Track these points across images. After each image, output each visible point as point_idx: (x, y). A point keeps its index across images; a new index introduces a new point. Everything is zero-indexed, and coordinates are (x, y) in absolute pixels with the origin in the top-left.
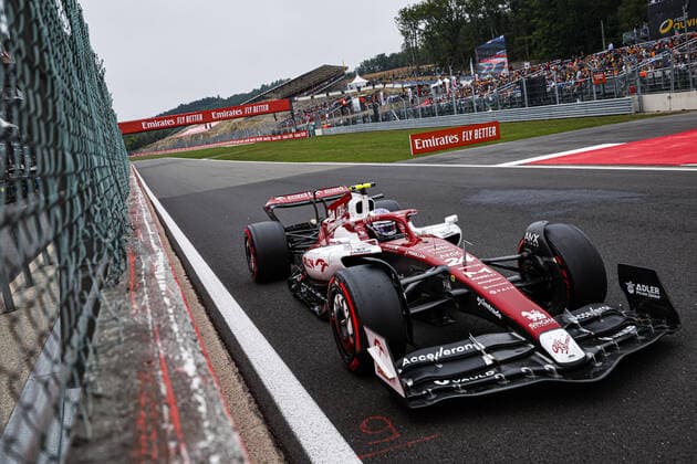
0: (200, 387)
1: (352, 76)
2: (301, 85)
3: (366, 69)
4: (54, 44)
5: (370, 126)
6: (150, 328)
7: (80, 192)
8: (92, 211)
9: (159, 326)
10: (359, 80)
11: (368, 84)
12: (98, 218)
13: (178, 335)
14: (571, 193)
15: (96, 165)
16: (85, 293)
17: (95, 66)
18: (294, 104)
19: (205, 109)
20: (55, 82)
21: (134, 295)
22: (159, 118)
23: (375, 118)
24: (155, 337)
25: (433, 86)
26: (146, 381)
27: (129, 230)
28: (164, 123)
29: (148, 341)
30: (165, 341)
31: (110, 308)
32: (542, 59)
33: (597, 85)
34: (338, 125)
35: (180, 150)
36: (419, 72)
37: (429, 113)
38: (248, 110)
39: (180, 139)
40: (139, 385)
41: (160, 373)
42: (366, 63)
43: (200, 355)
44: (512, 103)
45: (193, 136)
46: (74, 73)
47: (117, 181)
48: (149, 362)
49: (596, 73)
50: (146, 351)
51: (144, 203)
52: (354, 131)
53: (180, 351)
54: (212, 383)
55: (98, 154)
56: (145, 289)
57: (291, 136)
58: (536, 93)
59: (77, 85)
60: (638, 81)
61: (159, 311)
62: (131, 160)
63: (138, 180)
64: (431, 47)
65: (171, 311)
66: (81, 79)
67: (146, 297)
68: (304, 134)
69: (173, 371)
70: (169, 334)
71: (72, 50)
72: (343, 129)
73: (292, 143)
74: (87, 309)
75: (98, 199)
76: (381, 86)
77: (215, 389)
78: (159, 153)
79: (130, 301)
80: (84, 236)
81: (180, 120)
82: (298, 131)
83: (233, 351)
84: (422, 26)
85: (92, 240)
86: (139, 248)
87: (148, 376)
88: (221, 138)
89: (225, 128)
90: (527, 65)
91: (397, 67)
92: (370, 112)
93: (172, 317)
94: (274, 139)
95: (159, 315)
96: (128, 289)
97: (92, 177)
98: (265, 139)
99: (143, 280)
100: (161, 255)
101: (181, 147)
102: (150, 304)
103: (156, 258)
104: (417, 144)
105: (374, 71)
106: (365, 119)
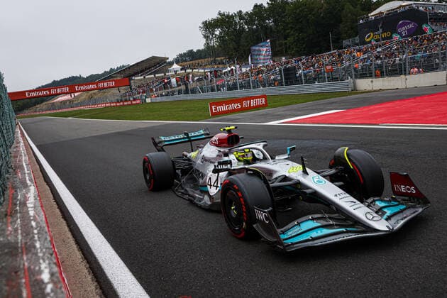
0: (52, 291)
1: (171, 64)
2: (139, 69)
3: (180, 59)
5: (183, 97)
6: (19, 245)
9: (26, 243)
10: (175, 66)
11: (181, 70)
13: (39, 251)
14: (312, 142)
18: (132, 81)
19: (70, 84)
21: (10, 220)
22: (39, 89)
23: (187, 92)
24: (22, 253)
25: (224, 71)
26: (14, 287)
27: (11, 170)
28: (42, 93)
29: (16, 255)
30: (30, 255)
32: (293, 56)
33: (328, 73)
34: (162, 95)
35: (52, 112)
36: (215, 62)
38: (100, 85)
39: (53, 104)
40: (6, 291)
41: (24, 281)
42: (181, 55)
43: (54, 266)
44: (271, 84)
45: (62, 102)
48: (16, 272)
49: (327, 65)
50: (14, 263)
51: (25, 148)
52: (172, 100)
53: (40, 264)
54: (61, 288)
56: (19, 215)
57: (130, 103)
58: (290, 77)
60: (353, 71)
61: (27, 231)
62: (18, 118)
63: (22, 133)
64: (223, 46)
65: (36, 231)
67: (19, 220)
68: (138, 102)
69: (33, 279)
70: (33, 249)
72: (165, 99)
73: (131, 107)
76: (190, 71)
77: (62, 292)
78: (38, 113)
79: (6, 224)
81: (53, 91)
82: (135, 99)
83: (85, 252)
84: (217, 33)
86: (18, 183)
87: (14, 284)
88: (82, 104)
89: (84, 97)
90: (284, 58)
91: (200, 58)
92: (183, 87)
93: (36, 236)
94: (118, 104)
95: (27, 235)
96: (6, 215)
98: (112, 105)
99: (18, 208)
100: (32, 189)
101: (53, 110)
102: (21, 226)
103: (29, 190)
104: (213, 109)
105: (186, 61)
106: (180, 92)
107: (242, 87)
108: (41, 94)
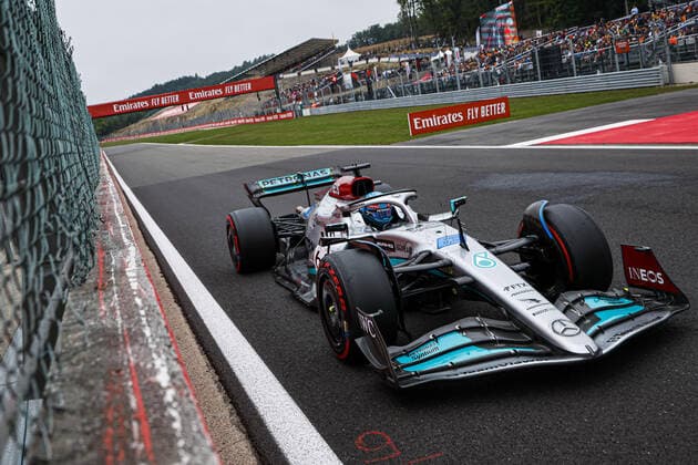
0: (175, 399)
1: (343, 50)
2: (291, 60)
3: (358, 42)
4: (16, 19)
5: (364, 105)
6: (120, 332)
7: (43, 181)
8: (56, 201)
9: (129, 330)
10: (350, 54)
11: (360, 59)
12: (62, 207)
13: (150, 340)
14: (593, 177)
15: (62, 151)
16: (48, 294)
17: (63, 44)
18: (279, 82)
19: (181, 89)
20: (16, 60)
21: (103, 295)
22: (132, 100)
23: (369, 96)
24: (125, 343)
25: (433, 59)
26: (114, 392)
27: (99, 223)
28: (138, 105)
29: (117, 346)
30: (137, 347)
31: (75, 311)
32: (556, 27)
33: (620, 54)
34: (327, 104)
35: (154, 135)
36: (417, 44)
37: (429, 89)
38: (228, 90)
39: (155, 123)
40: (106, 398)
41: (130, 383)
42: (359, 35)
43: (175, 363)
44: (524, 76)
45: (168, 118)
46: (38, 50)
47: (85, 169)
48: (118, 371)
49: (619, 40)
50: (113, 358)
51: (115, 193)
52: (345, 110)
53: (153, 359)
54: (188, 395)
55: (63, 138)
56: (115, 288)
57: (276, 117)
58: (550, 65)
59: (41, 63)
61: (130, 313)
62: (103, 146)
63: (109, 169)
64: (430, 16)
65: (142, 312)
66: (46, 57)
67: (116, 296)
68: (290, 115)
69: (145, 382)
70: (140, 339)
71: (37, 26)
72: (333, 109)
73: (279, 125)
74: (50, 312)
75: (63, 189)
76: (375, 60)
77: (191, 402)
78: (132, 138)
79: (97, 301)
80: (47, 230)
81: (155, 102)
82: (284, 111)
85: (56, 234)
86: (109, 243)
87: (116, 387)
88: (199, 121)
89: (203, 109)
90: (539, 32)
91: (392, 38)
93: (144, 319)
94: (257, 120)
95: (130, 318)
96: (96, 288)
97: (57, 164)
98: (248, 121)
99: (113, 278)
100: (132, 250)
101: (156, 132)
102: (120, 305)
103: (127, 253)
104: (416, 123)
105: (367, 44)
106: (357, 97)
107: (464, 86)
108: (136, 107)
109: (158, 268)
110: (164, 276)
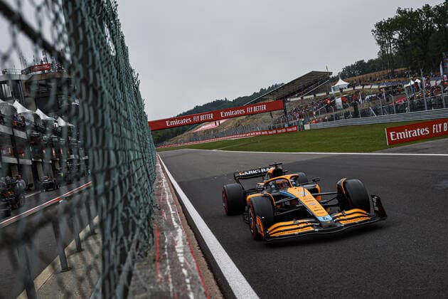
1: (335, 80)
3: (348, 73)
4: (104, 65)
5: (351, 121)
6: (172, 295)
7: (120, 182)
8: (129, 198)
9: (178, 293)
10: (341, 83)
11: (349, 86)
12: (133, 204)
15: (132, 158)
16: (122, 266)
17: (133, 79)
18: (287, 104)
19: (215, 109)
20: (104, 95)
21: (159, 266)
22: (180, 117)
23: (356, 115)
25: (405, 86)
27: (155, 210)
28: (184, 121)
31: (140, 277)
34: (324, 120)
35: (195, 143)
36: (393, 75)
37: (401, 109)
38: (249, 110)
39: (196, 134)
42: (348, 68)
45: (205, 131)
46: (118, 86)
47: (147, 170)
51: (168, 186)
52: (337, 125)
55: (133, 150)
56: (168, 261)
57: (284, 130)
59: (120, 95)
61: (179, 280)
62: (158, 151)
63: (163, 168)
64: (404, 53)
65: (188, 281)
66: (123, 91)
67: (168, 267)
68: (295, 129)
71: (117, 68)
72: (327, 125)
73: (286, 136)
74: (123, 279)
75: (133, 187)
76: (360, 87)
78: (179, 145)
79: (155, 271)
80: (123, 218)
81: (196, 119)
82: (290, 126)
84: (396, 36)
85: (128, 222)
86: (163, 225)
89: (231, 124)
91: (374, 70)
92: (351, 109)
93: (189, 286)
94: (270, 133)
95: (179, 284)
96: (154, 260)
97: (129, 168)
98: (263, 133)
99: (166, 253)
100: (180, 231)
101: (196, 141)
102: (172, 274)
103: (176, 234)
104: (392, 136)
105: (354, 75)
106: (347, 115)
107: (430, 106)
108: (182, 122)
109: (196, 242)
110: (200, 249)
